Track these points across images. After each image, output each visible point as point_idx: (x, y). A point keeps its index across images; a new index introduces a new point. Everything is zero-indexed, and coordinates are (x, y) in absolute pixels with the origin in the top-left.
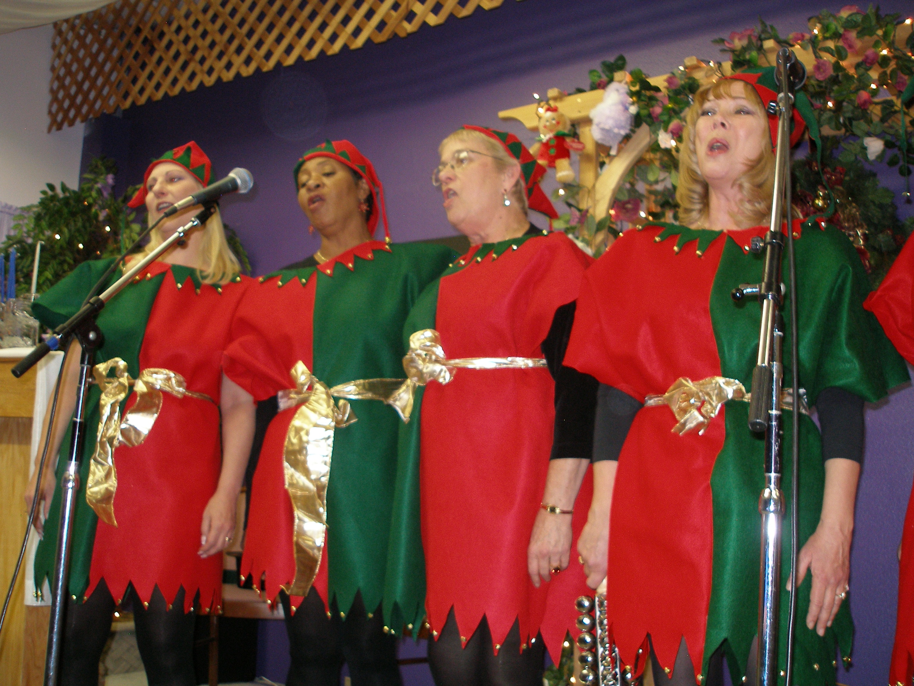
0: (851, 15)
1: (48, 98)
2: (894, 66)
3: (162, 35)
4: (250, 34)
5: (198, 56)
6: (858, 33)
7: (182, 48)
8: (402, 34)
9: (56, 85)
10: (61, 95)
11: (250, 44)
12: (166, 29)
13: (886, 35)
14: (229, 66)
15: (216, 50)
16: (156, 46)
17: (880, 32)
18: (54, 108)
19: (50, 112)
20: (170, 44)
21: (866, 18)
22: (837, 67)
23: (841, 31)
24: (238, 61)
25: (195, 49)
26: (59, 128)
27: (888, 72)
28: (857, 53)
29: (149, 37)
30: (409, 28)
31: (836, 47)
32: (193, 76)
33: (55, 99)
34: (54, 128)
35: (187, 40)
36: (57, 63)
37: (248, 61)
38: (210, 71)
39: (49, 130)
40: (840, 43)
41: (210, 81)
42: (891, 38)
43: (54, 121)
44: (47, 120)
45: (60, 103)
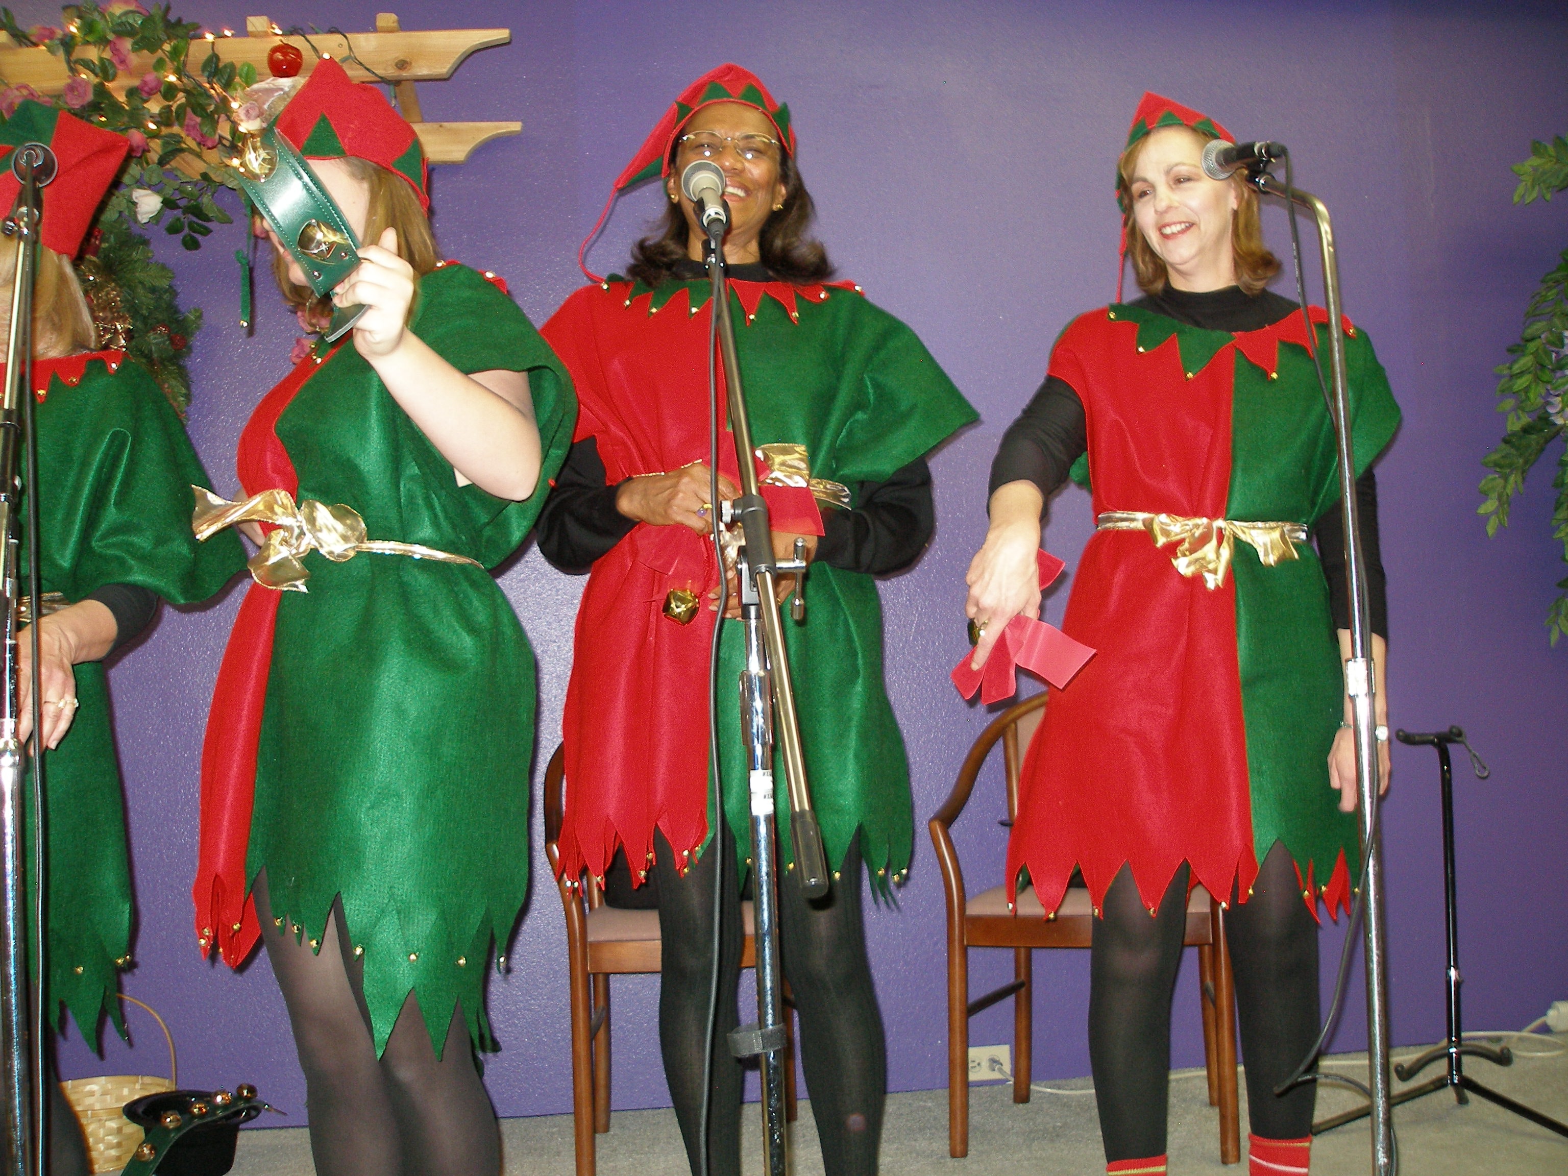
0: (126, 13)
2: (184, 100)
6: (135, 43)
13: (175, 53)
17: (167, 47)
21: (148, 20)
22: (101, 91)
23: (111, 37)
27: (174, 109)
28: (130, 73)
31: (101, 60)
40: (107, 54)
42: (182, 58)
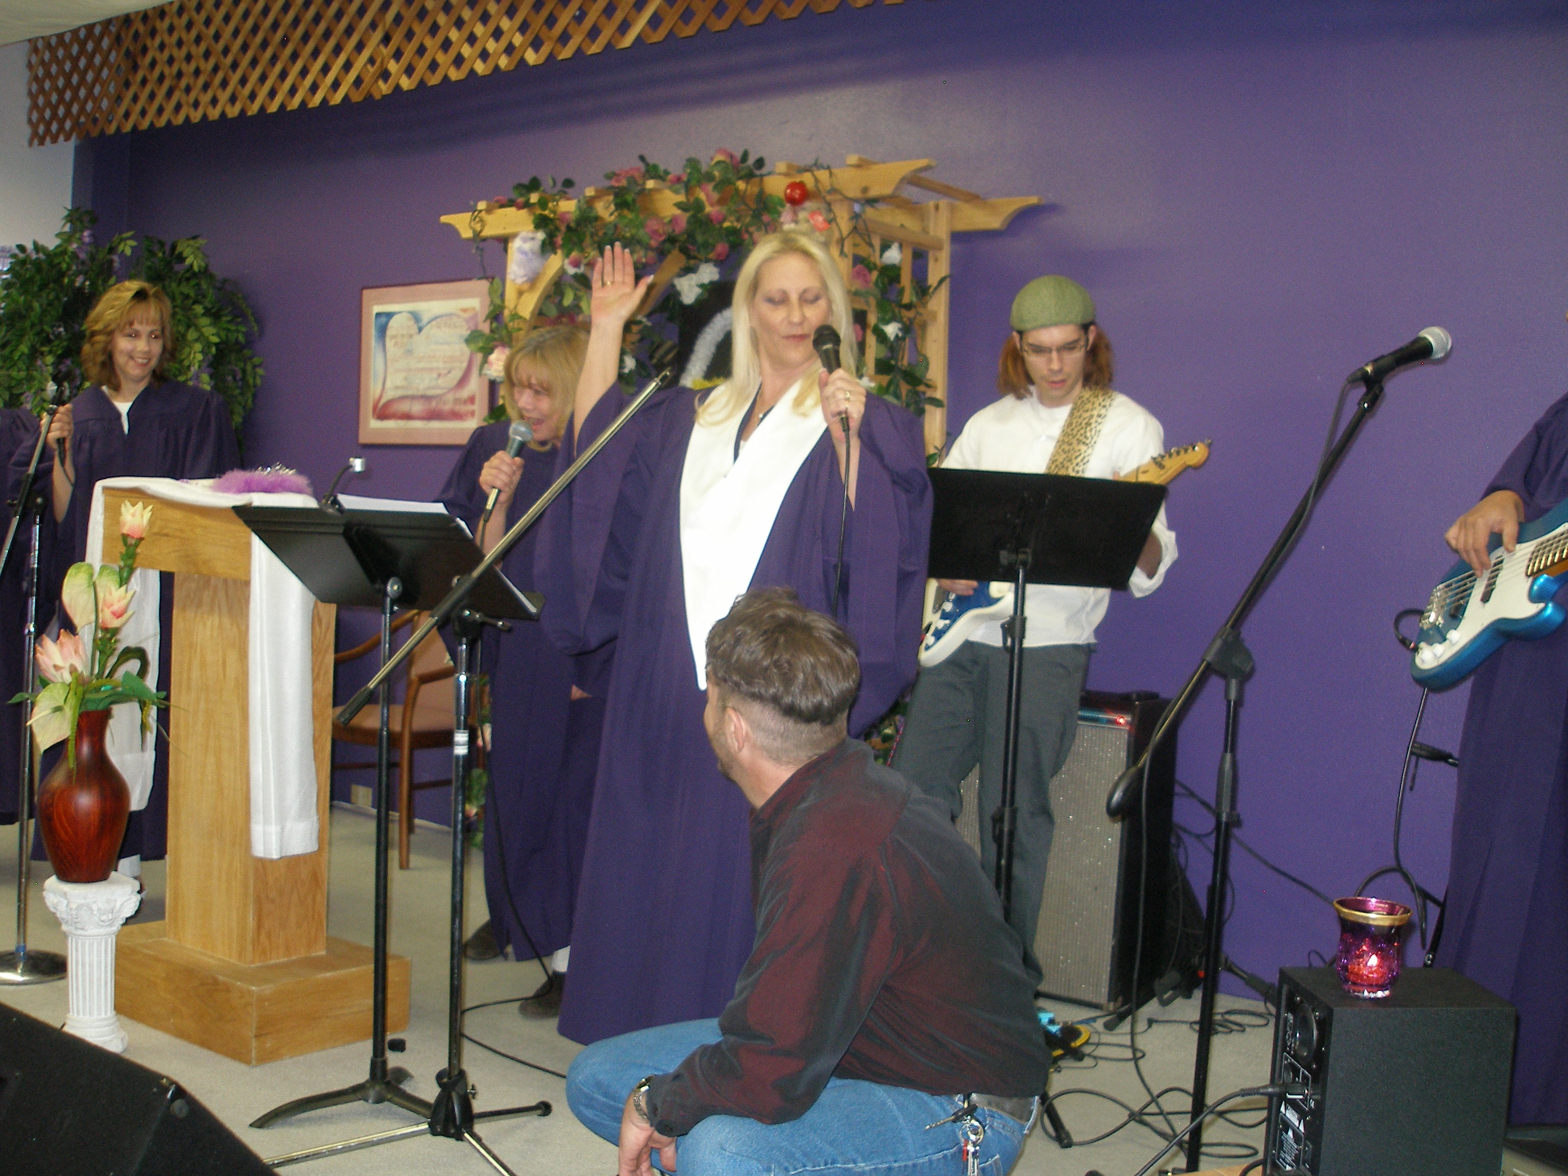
1: (27, 103)
3: (145, 50)
4: (235, 66)
5: (183, 83)
7: (167, 71)
8: (377, 96)
9: (34, 87)
10: (41, 101)
11: (235, 78)
12: (149, 42)
14: (214, 101)
15: (201, 80)
16: (139, 62)
18: (35, 116)
19: (30, 121)
20: (153, 64)
24: (224, 97)
25: (180, 75)
26: (42, 142)
29: (132, 48)
30: (384, 88)
32: (178, 108)
33: (35, 106)
34: (36, 142)
35: (171, 61)
36: (34, 59)
37: (233, 99)
38: (196, 105)
39: (31, 143)
41: (196, 116)
43: (35, 134)
44: (27, 131)
45: (41, 112)
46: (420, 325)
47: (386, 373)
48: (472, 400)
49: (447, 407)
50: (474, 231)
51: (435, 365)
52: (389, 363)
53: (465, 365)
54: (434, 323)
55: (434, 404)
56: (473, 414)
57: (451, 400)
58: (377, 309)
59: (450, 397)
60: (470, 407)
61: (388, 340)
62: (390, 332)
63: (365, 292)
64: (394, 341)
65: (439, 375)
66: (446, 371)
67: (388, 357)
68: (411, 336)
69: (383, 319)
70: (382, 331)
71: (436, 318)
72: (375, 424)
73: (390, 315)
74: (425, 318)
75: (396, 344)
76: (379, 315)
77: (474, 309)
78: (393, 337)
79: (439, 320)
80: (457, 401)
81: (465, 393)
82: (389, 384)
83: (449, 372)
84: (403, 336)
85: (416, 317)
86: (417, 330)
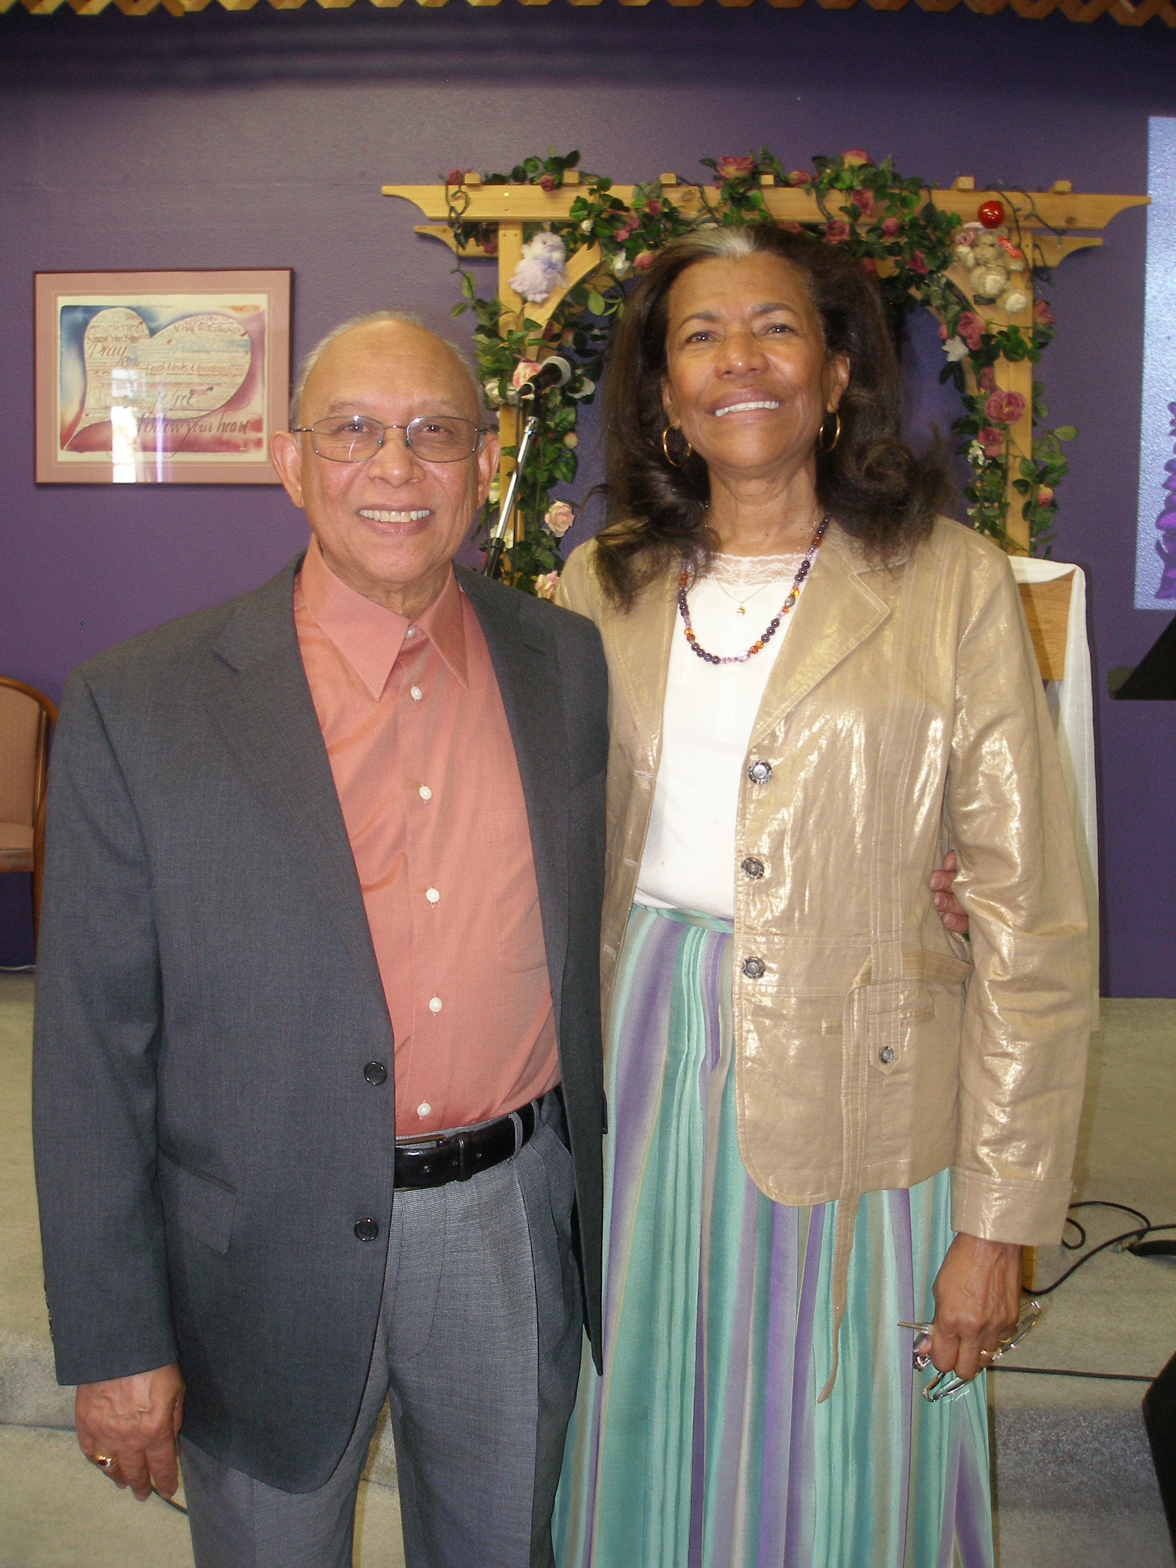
46: (153, 325)
47: (85, 389)
48: (257, 425)
49: (206, 435)
50: (452, 209)
51: (184, 379)
52: (90, 374)
53: (240, 380)
54: (182, 322)
55: (184, 430)
56: (258, 443)
57: (215, 426)
58: (64, 301)
59: (215, 421)
60: (254, 435)
61: (87, 345)
62: (89, 334)
63: (39, 277)
64: (99, 346)
65: (192, 392)
66: (206, 387)
67: (88, 367)
68: (134, 339)
69: (79, 316)
70: (77, 334)
71: (183, 318)
72: (65, 456)
73: (91, 311)
74: (164, 317)
75: (104, 349)
76: (67, 309)
77: (256, 308)
78: (98, 340)
79: (189, 319)
80: (224, 427)
81: (242, 416)
82: (90, 402)
83: (211, 389)
84: (117, 339)
85: (144, 315)
86: (147, 332)
